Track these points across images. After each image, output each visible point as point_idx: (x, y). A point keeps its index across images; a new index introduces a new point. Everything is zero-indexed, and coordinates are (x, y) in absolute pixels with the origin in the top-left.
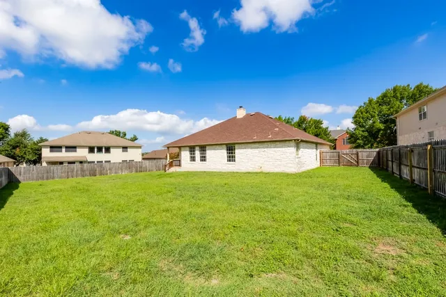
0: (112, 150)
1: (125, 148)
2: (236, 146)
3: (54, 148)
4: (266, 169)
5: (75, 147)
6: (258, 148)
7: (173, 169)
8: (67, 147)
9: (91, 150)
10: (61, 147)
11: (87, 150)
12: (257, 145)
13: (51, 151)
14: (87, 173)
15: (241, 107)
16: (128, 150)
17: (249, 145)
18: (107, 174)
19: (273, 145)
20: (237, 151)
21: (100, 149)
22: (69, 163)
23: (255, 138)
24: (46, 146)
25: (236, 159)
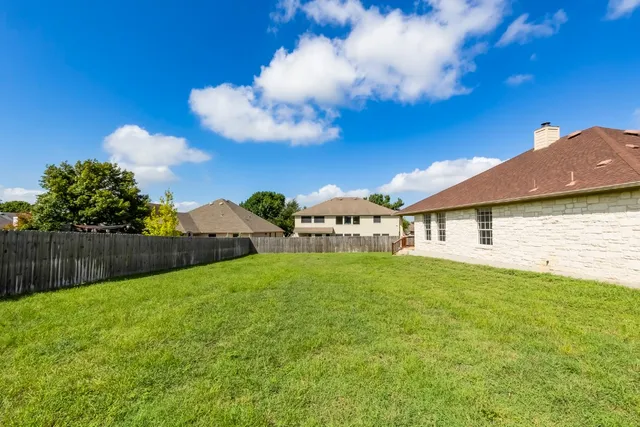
0: (361, 220)
1: (377, 218)
2: (494, 211)
3: (306, 219)
4: (561, 268)
5: (323, 217)
6: (540, 214)
7: (405, 251)
8: (316, 217)
9: (339, 220)
10: (310, 217)
11: (335, 220)
12: (537, 207)
13: (302, 222)
14: (313, 247)
15: (544, 124)
16: (382, 219)
17: (521, 208)
18: (333, 251)
19: (581, 204)
20: (495, 221)
21: (348, 220)
22: (317, 235)
23: (535, 192)
24: (298, 217)
25: (494, 239)
